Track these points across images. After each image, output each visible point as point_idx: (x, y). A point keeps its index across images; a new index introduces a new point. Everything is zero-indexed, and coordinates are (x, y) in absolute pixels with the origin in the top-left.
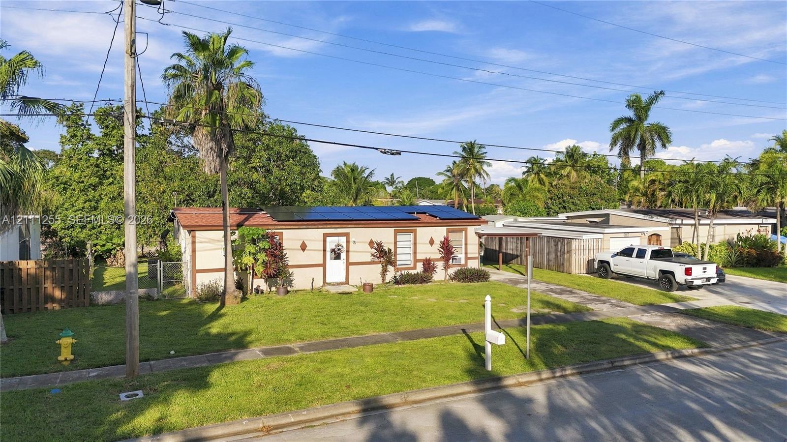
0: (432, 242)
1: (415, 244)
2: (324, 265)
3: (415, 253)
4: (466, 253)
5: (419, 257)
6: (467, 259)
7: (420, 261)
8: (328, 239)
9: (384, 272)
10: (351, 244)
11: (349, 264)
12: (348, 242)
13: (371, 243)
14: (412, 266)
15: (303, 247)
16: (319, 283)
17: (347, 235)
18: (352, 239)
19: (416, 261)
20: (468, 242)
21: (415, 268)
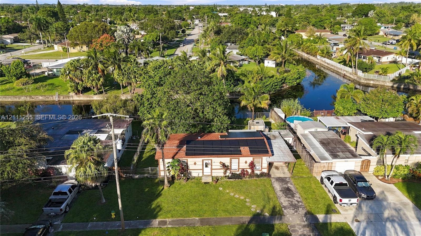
0: (246, 162)
1: (239, 163)
2: (203, 169)
3: (239, 166)
4: (262, 166)
5: (240, 167)
6: (262, 168)
7: (240, 169)
8: (204, 161)
9: (225, 173)
10: (213, 163)
11: (212, 169)
12: (211, 162)
13: (221, 163)
14: (237, 170)
15: (195, 164)
16: (201, 175)
17: (211, 160)
18: (213, 162)
19: (239, 169)
20: (263, 162)
21: (239, 171)
